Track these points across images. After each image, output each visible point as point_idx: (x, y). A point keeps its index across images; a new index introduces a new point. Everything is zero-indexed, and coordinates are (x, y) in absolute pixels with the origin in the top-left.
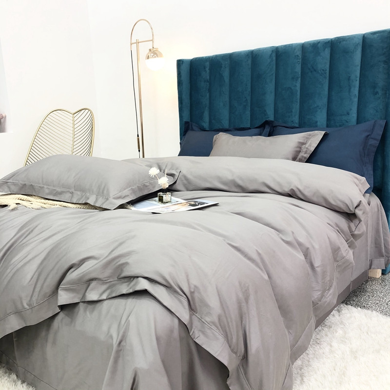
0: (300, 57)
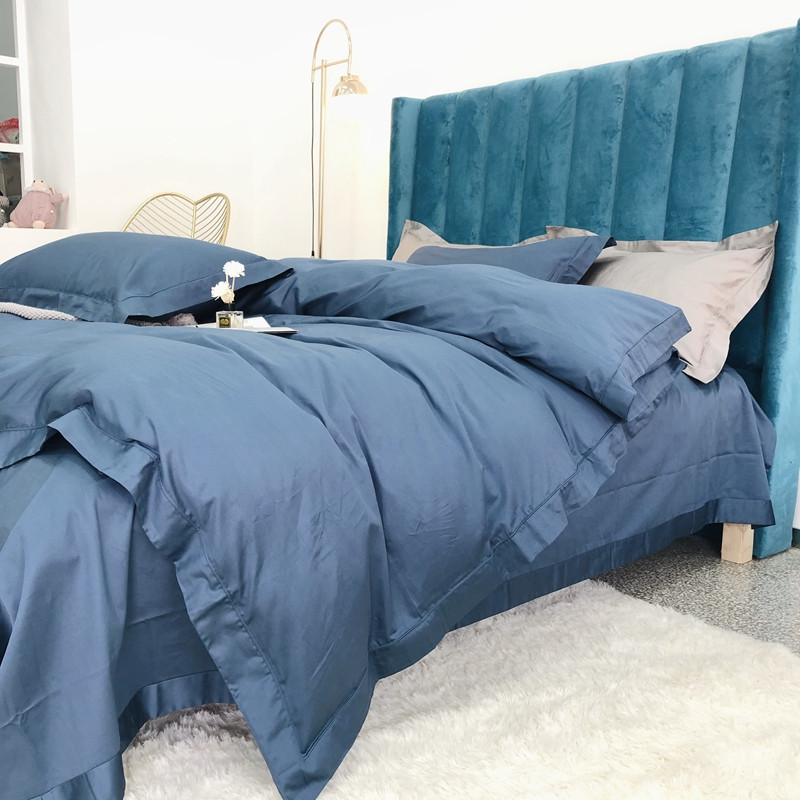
0: (624, 89)
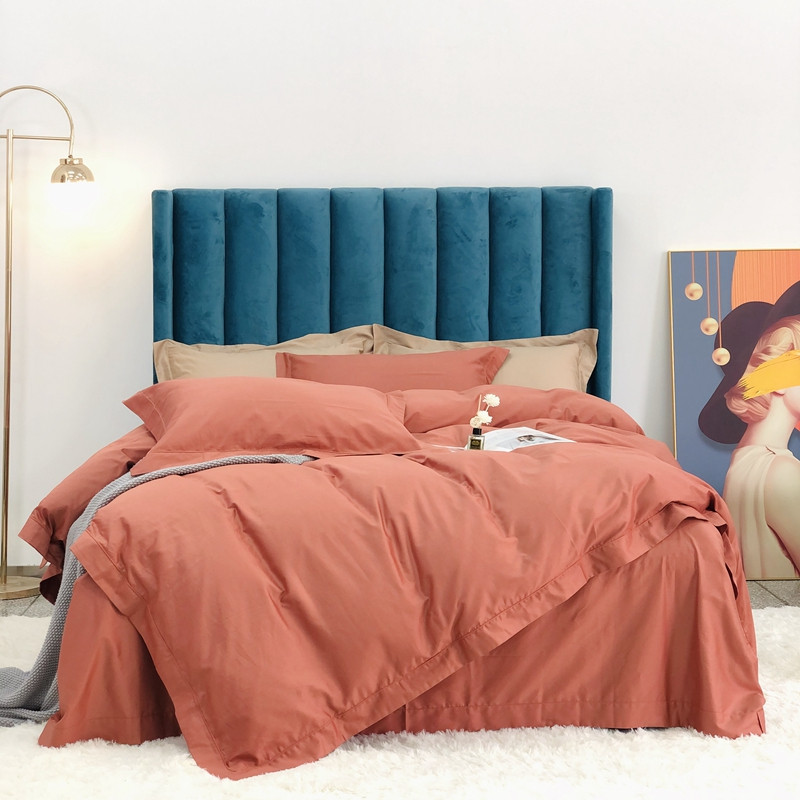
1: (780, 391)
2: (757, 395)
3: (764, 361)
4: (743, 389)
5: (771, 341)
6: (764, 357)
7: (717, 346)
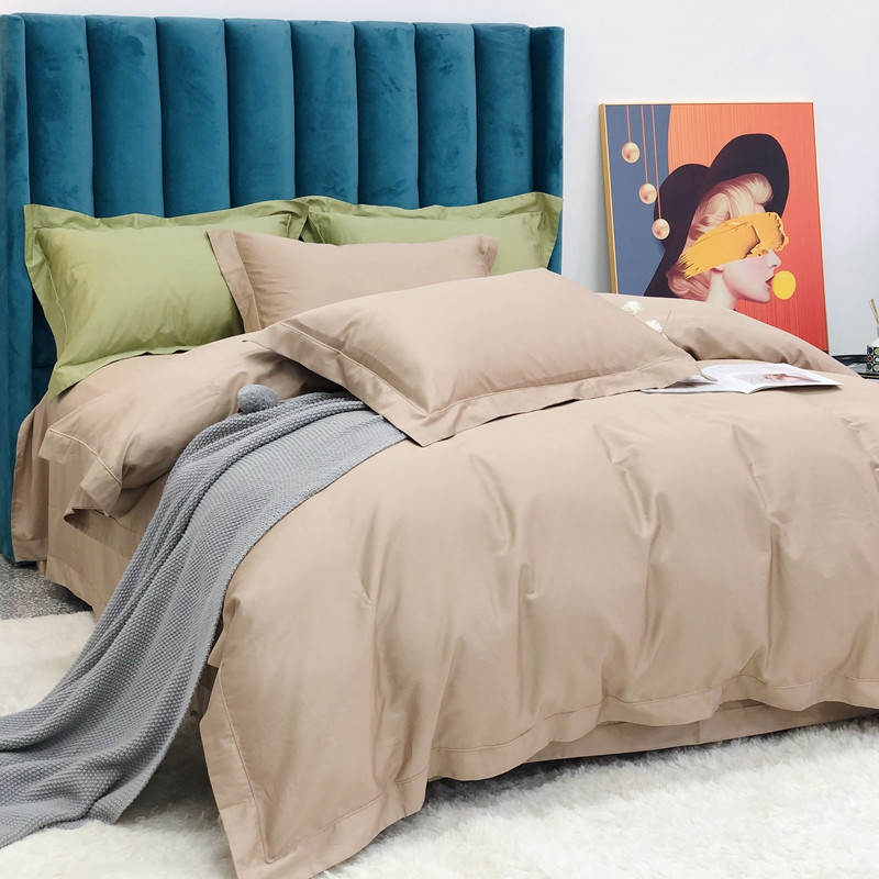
1: (719, 268)
2: (698, 272)
3: (703, 233)
4: (684, 266)
5: (708, 209)
6: (703, 228)
7: (656, 218)
